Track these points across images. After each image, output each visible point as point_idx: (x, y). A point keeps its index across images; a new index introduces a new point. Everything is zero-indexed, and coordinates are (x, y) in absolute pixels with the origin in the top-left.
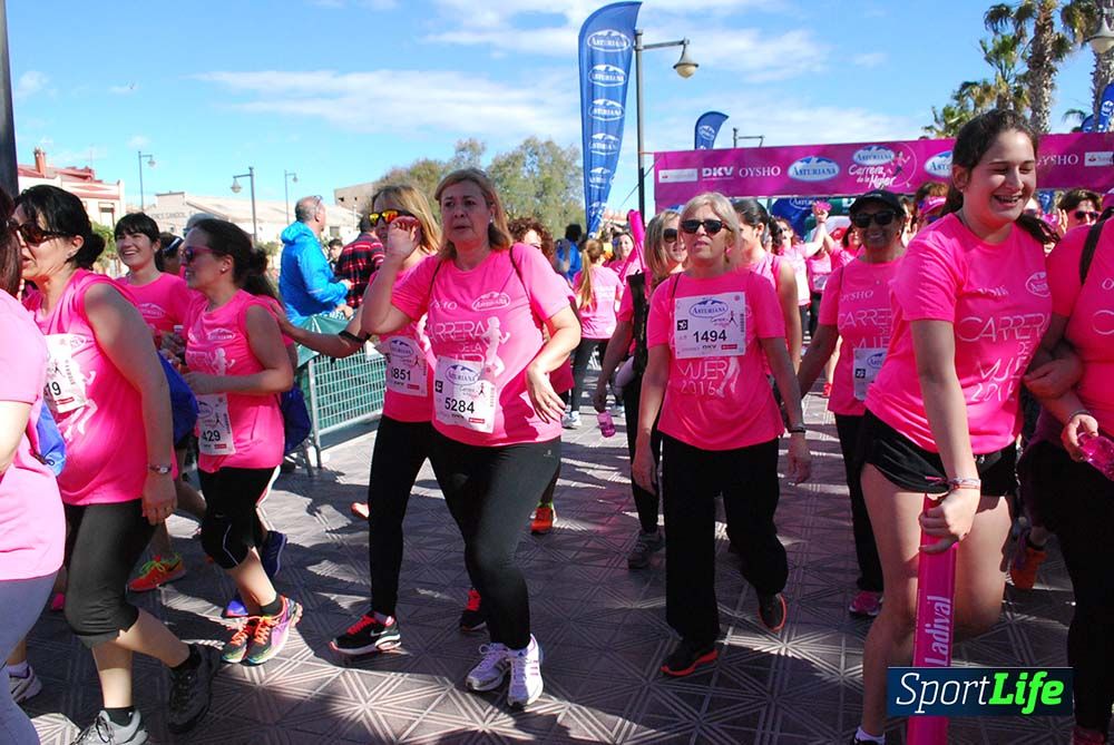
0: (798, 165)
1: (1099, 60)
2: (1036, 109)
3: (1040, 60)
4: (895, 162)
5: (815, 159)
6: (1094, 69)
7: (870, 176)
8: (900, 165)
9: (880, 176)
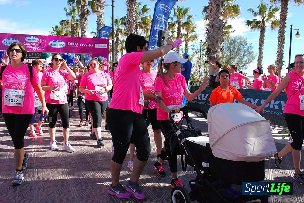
0: (5, 40)
1: (98, 18)
2: (82, 30)
3: (83, 15)
4: (39, 42)
5: (11, 39)
6: (97, 20)
7: (31, 46)
8: (41, 43)
9: (34, 46)
